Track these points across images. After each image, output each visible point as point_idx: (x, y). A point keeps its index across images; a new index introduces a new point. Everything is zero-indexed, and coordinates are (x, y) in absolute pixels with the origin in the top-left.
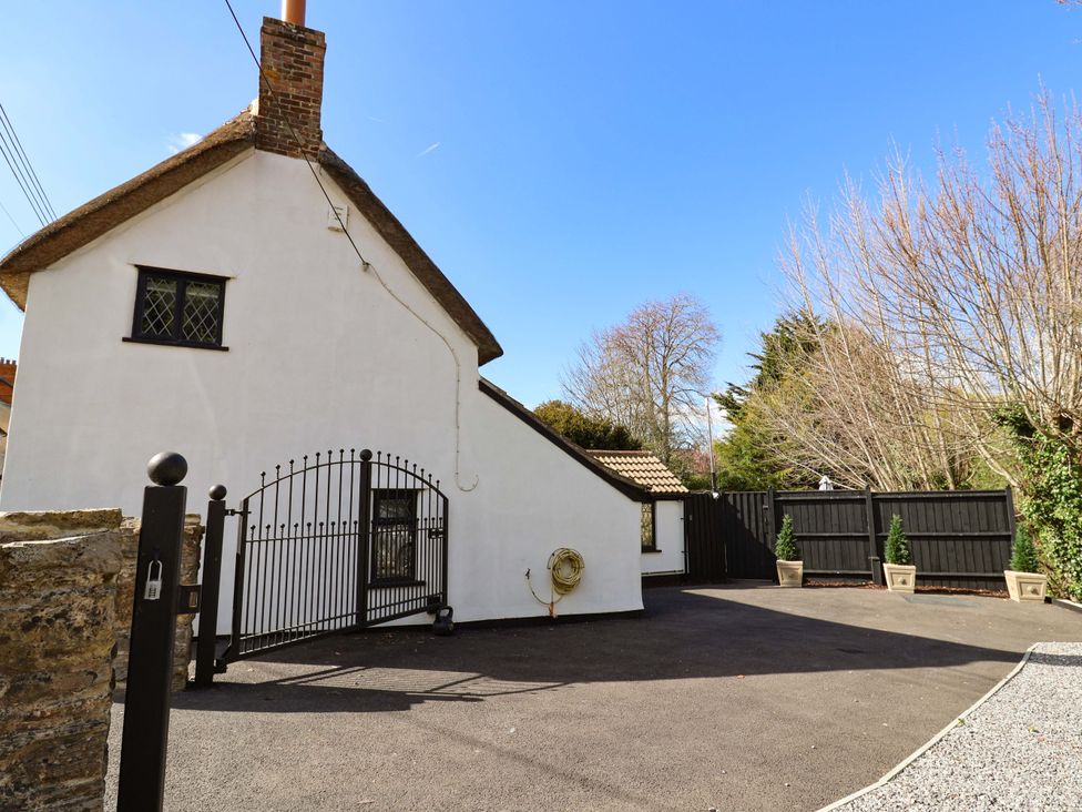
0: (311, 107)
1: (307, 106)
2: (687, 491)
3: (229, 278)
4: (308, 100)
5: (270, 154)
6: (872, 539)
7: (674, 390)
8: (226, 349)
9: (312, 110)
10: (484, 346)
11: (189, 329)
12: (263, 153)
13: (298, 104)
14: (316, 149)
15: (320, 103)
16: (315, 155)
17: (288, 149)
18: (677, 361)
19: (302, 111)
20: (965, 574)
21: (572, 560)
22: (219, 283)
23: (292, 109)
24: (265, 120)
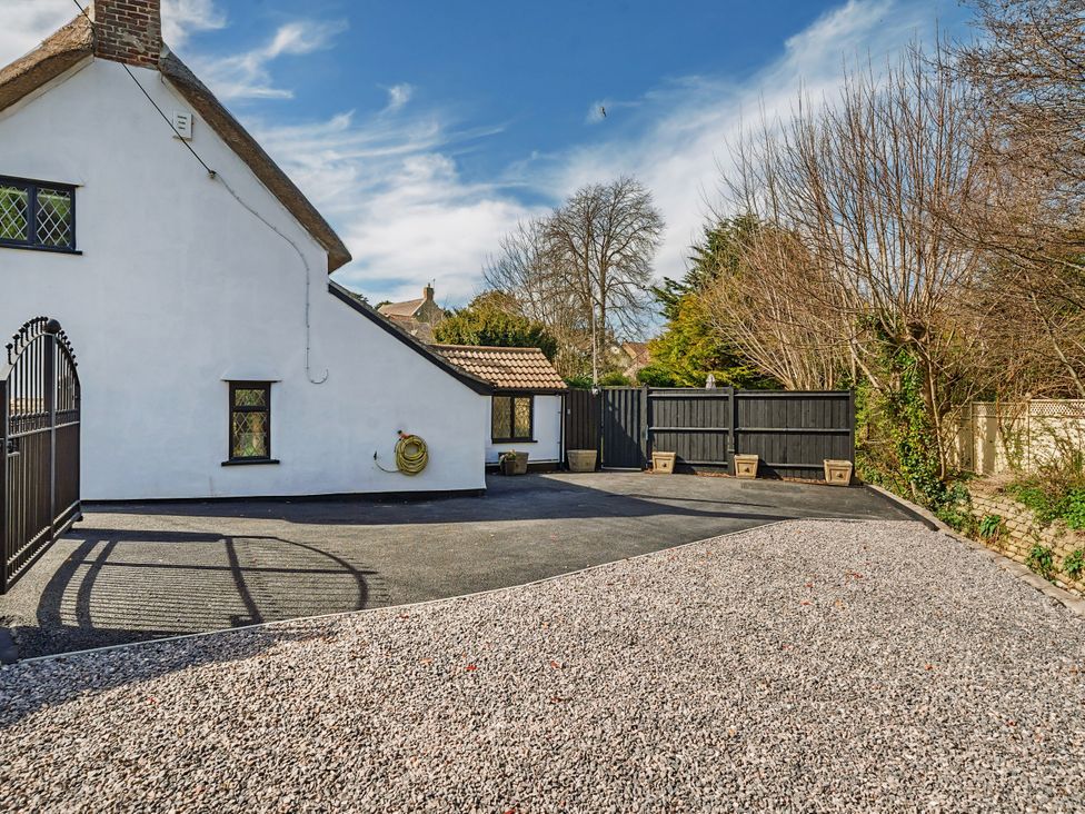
0: (148, 12)
1: (144, 11)
2: (565, 386)
3: (77, 186)
4: (145, 5)
5: (109, 61)
6: (731, 434)
7: (613, 282)
8: (80, 253)
9: (149, 16)
10: (334, 252)
11: (43, 234)
12: (102, 60)
13: (135, 9)
14: (157, 57)
15: (158, 8)
16: (156, 63)
17: (127, 57)
18: (618, 252)
19: (139, 16)
20: (808, 465)
21: (418, 445)
22: (68, 190)
23: (129, 14)
24: (102, 27)
